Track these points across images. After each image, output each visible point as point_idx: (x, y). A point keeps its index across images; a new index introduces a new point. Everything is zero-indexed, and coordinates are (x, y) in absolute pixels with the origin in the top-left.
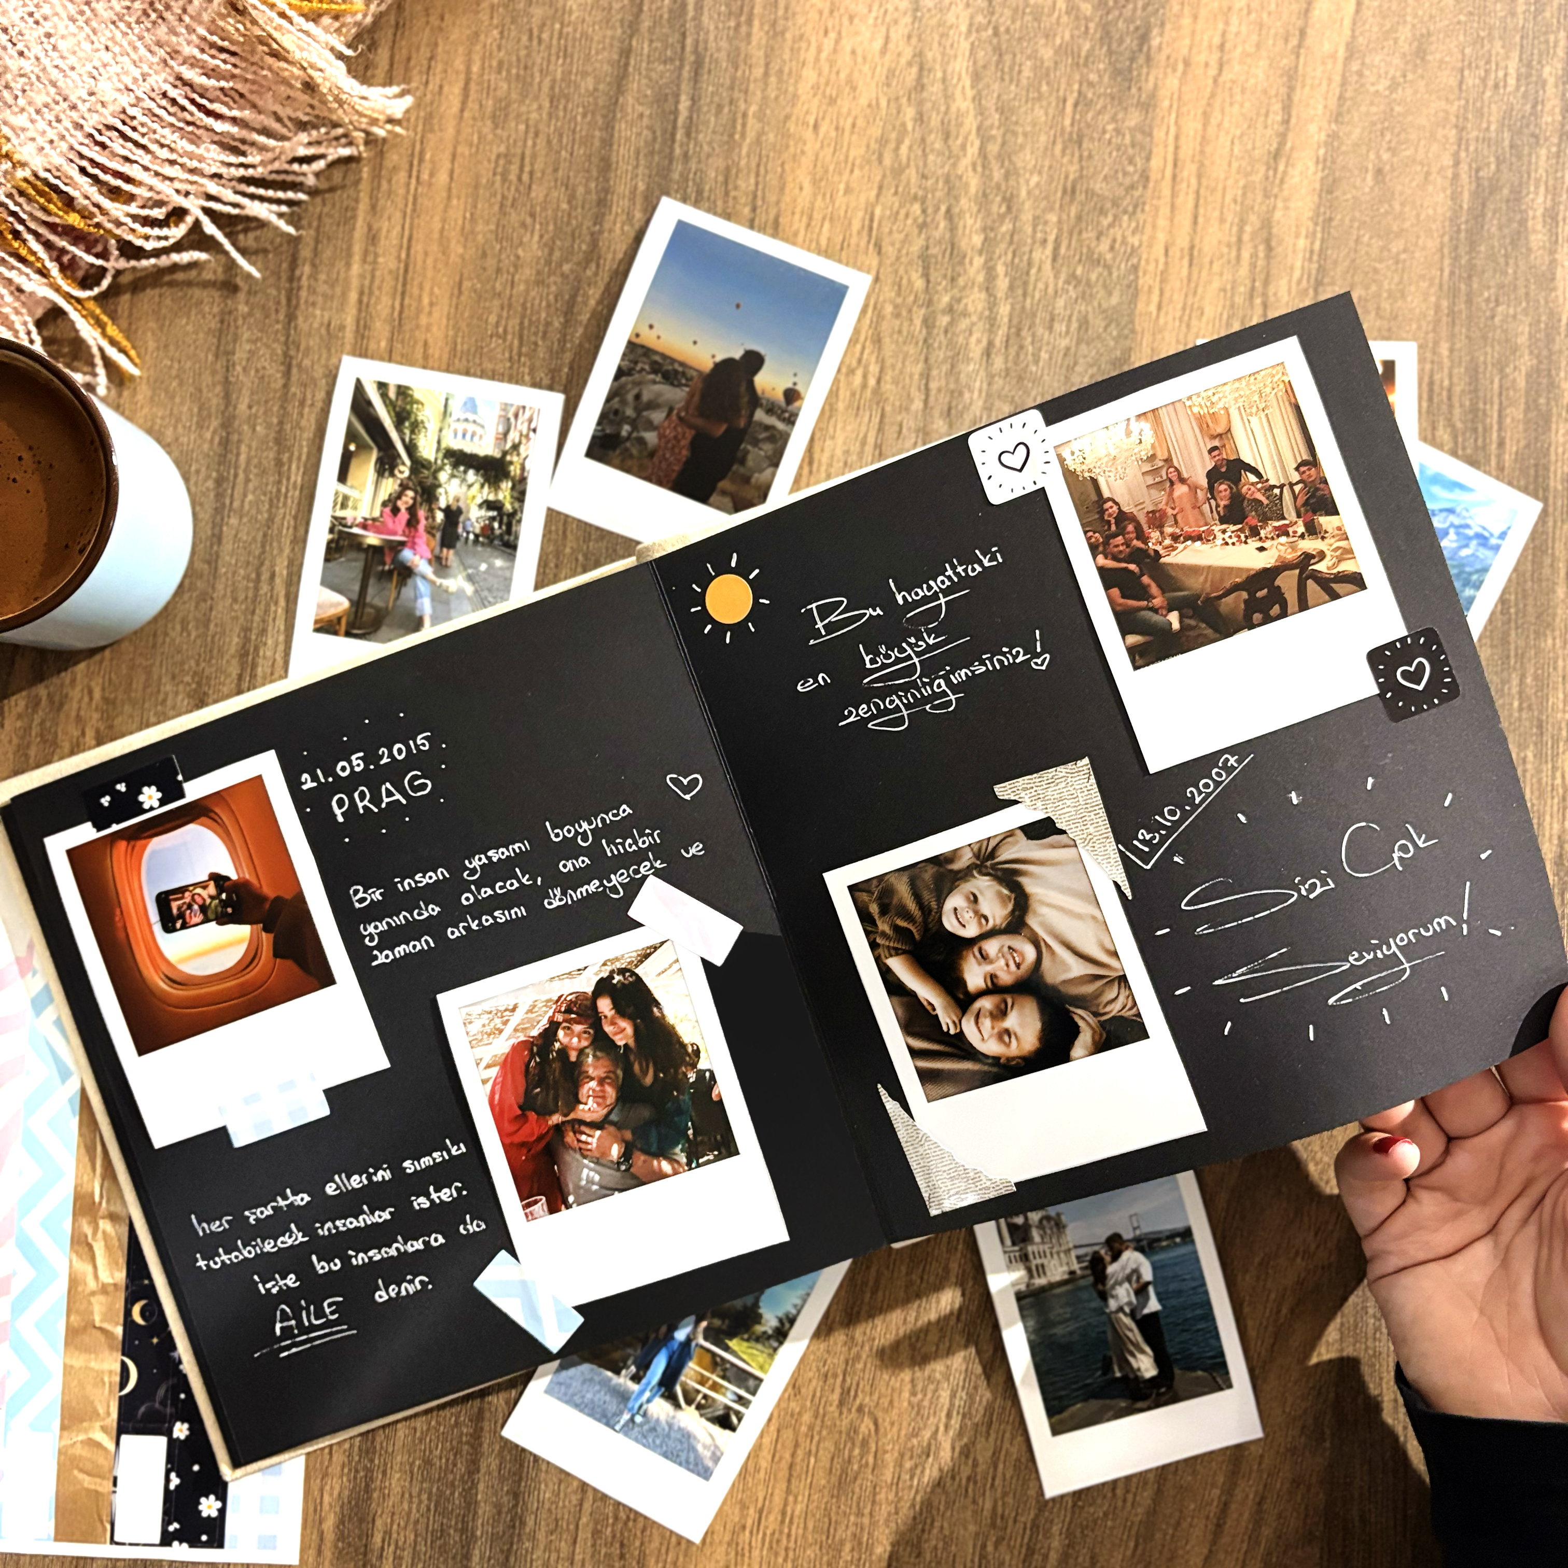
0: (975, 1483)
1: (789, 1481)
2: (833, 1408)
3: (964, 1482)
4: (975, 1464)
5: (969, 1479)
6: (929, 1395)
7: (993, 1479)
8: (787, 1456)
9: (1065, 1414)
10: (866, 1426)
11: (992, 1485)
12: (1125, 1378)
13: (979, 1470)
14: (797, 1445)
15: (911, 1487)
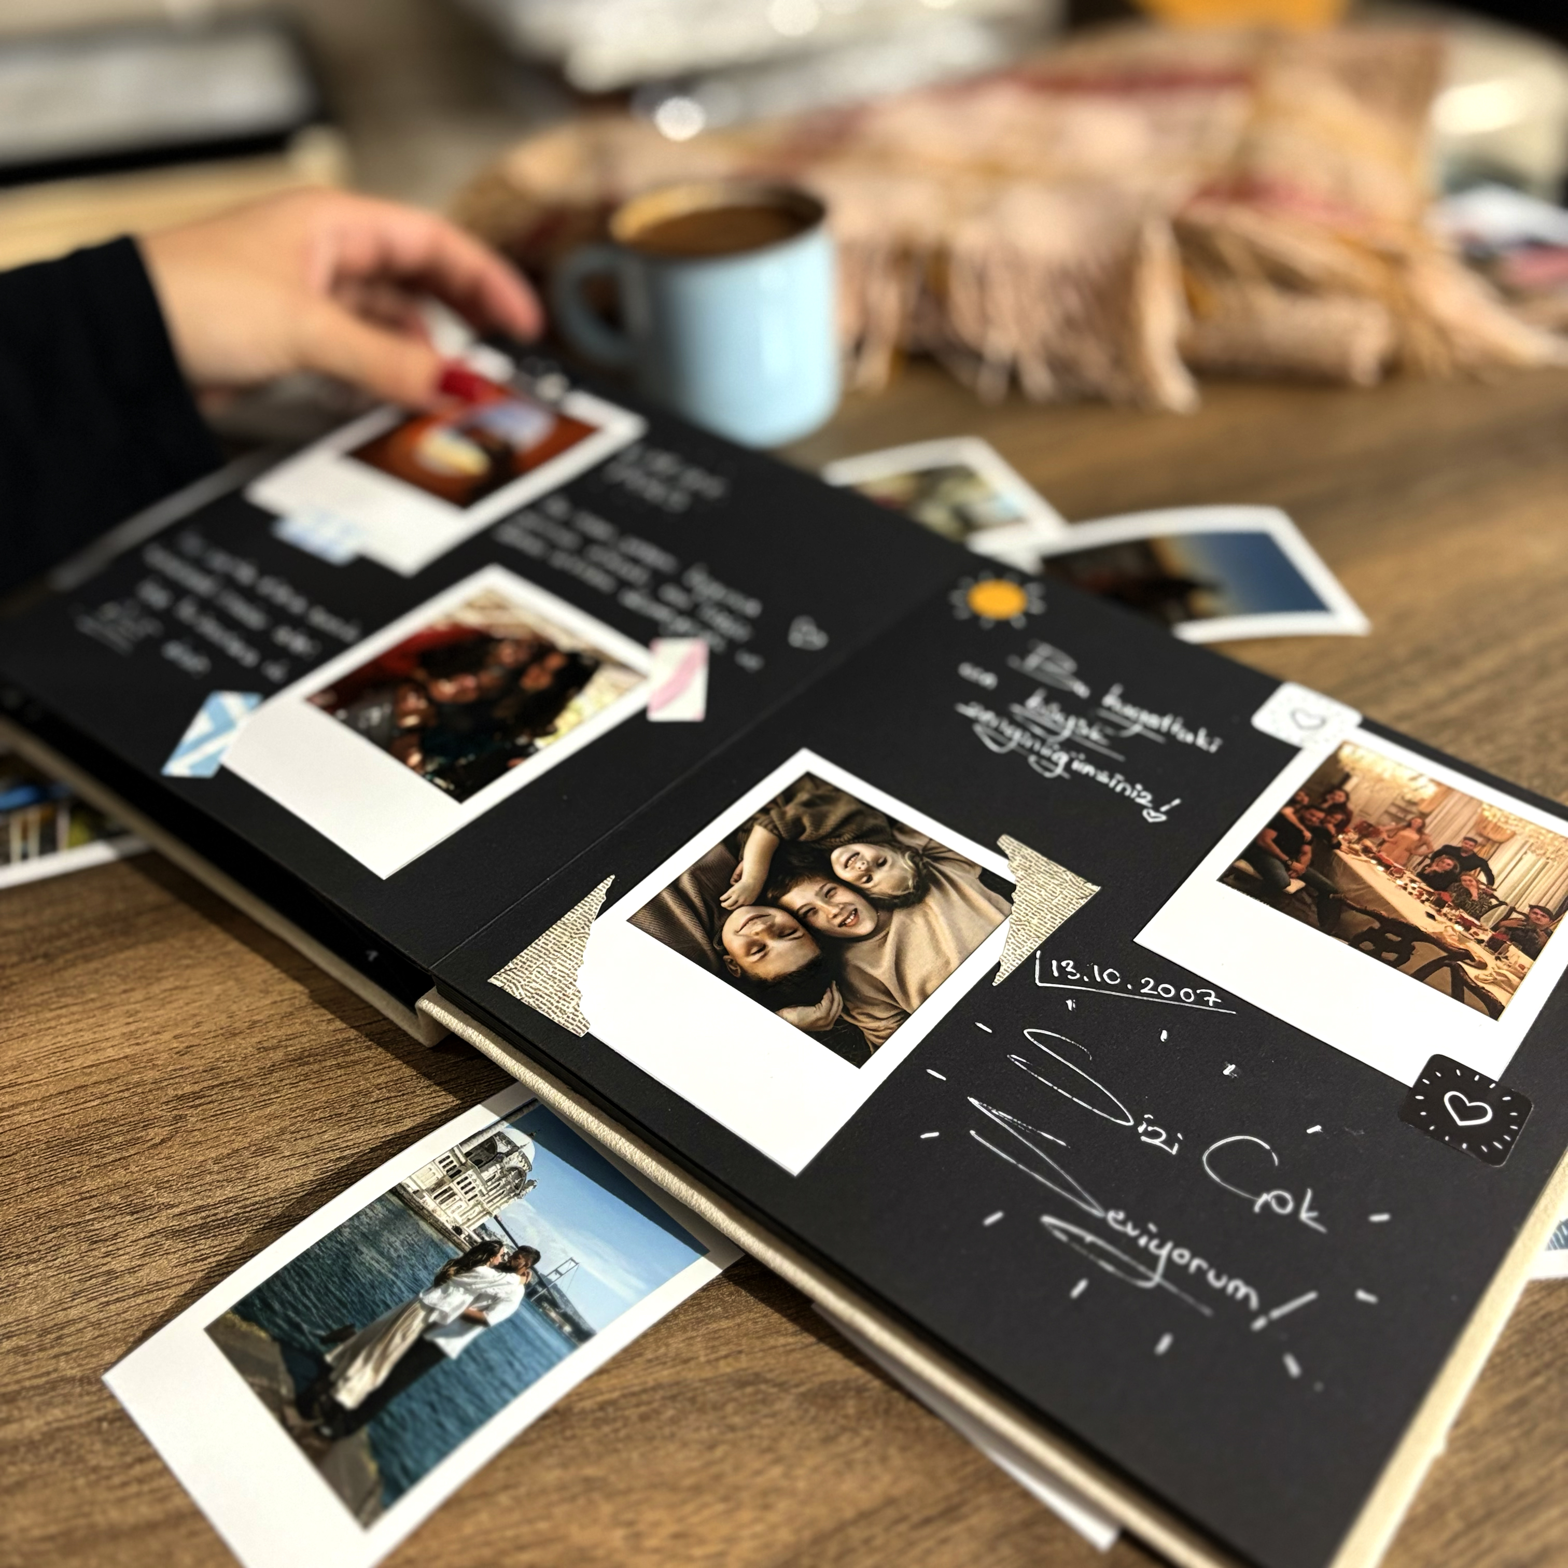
0: (105, 1283)
1: (60, 1093)
2: (171, 1092)
3: (105, 1268)
4: (132, 1271)
5: (108, 1272)
6: (220, 1177)
7: (118, 1300)
8: (95, 1078)
9: (244, 1326)
10: (156, 1134)
11: (108, 1303)
12: (328, 1369)
13: (127, 1278)
14: (110, 1081)
15: (84, 1214)
